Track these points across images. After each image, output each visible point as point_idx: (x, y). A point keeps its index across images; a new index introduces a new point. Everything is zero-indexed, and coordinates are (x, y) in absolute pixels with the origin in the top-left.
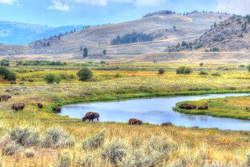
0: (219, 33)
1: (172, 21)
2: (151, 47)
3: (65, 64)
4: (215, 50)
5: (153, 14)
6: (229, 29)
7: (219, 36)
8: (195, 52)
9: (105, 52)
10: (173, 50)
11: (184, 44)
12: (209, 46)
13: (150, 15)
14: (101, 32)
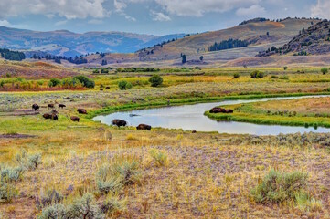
0: (307, 38)
1: (265, 28)
2: (246, 52)
3: (159, 70)
4: (303, 54)
5: (248, 21)
6: (317, 33)
7: (307, 40)
8: (284, 56)
9: (201, 58)
10: (264, 55)
11: (273, 49)
12: (297, 50)
13: (245, 22)
14: (199, 39)
